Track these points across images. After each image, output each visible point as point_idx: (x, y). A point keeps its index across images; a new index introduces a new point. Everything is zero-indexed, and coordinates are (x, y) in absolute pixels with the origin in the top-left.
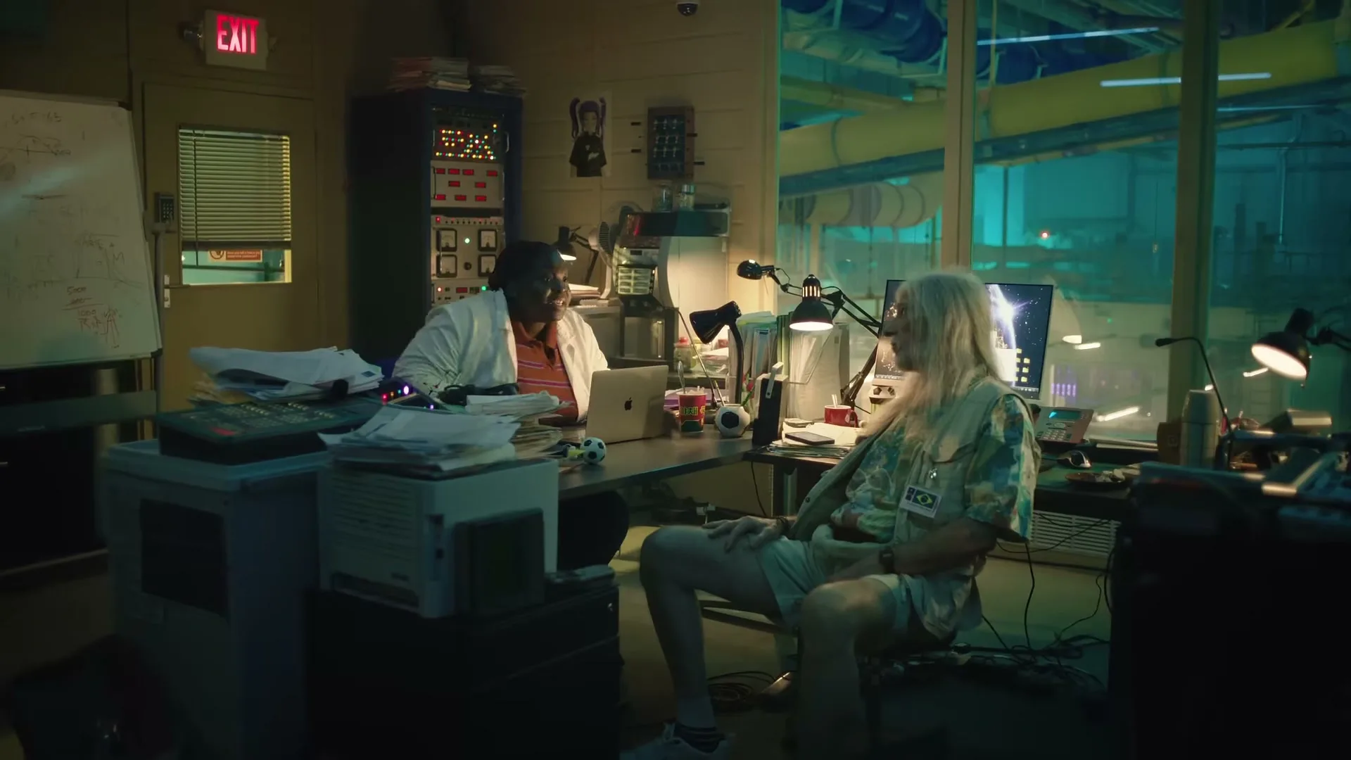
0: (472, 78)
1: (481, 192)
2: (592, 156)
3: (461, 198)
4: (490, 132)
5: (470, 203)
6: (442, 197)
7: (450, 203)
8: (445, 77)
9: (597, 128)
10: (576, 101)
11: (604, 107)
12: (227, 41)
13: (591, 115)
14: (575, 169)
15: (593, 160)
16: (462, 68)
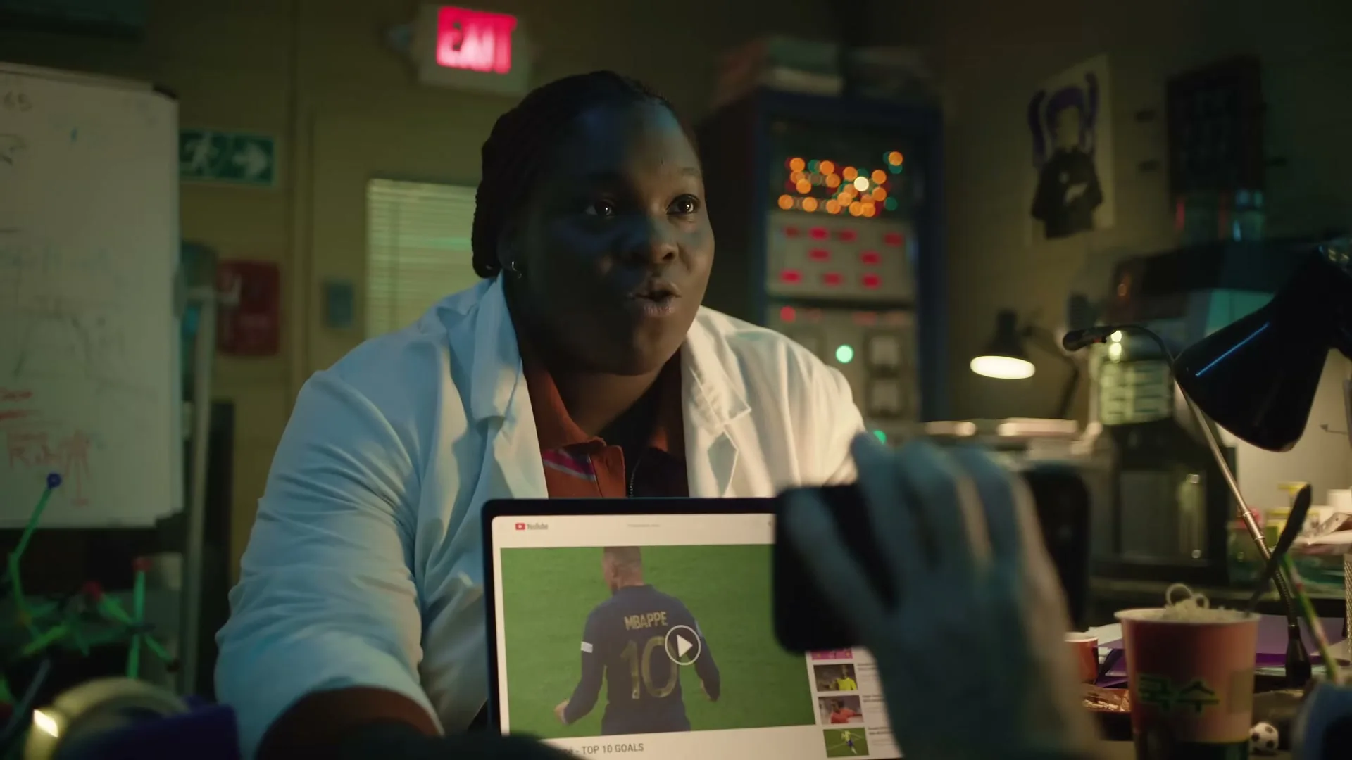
0: (846, 69)
1: (870, 270)
2: (1075, 192)
3: (832, 279)
4: (885, 167)
5: (851, 288)
6: (792, 277)
7: (811, 286)
8: (795, 66)
9: (1082, 138)
10: (1041, 95)
11: (1094, 92)
12: (457, 47)
13: (1069, 117)
14: (1041, 225)
15: (1076, 200)
16: (827, 52)
